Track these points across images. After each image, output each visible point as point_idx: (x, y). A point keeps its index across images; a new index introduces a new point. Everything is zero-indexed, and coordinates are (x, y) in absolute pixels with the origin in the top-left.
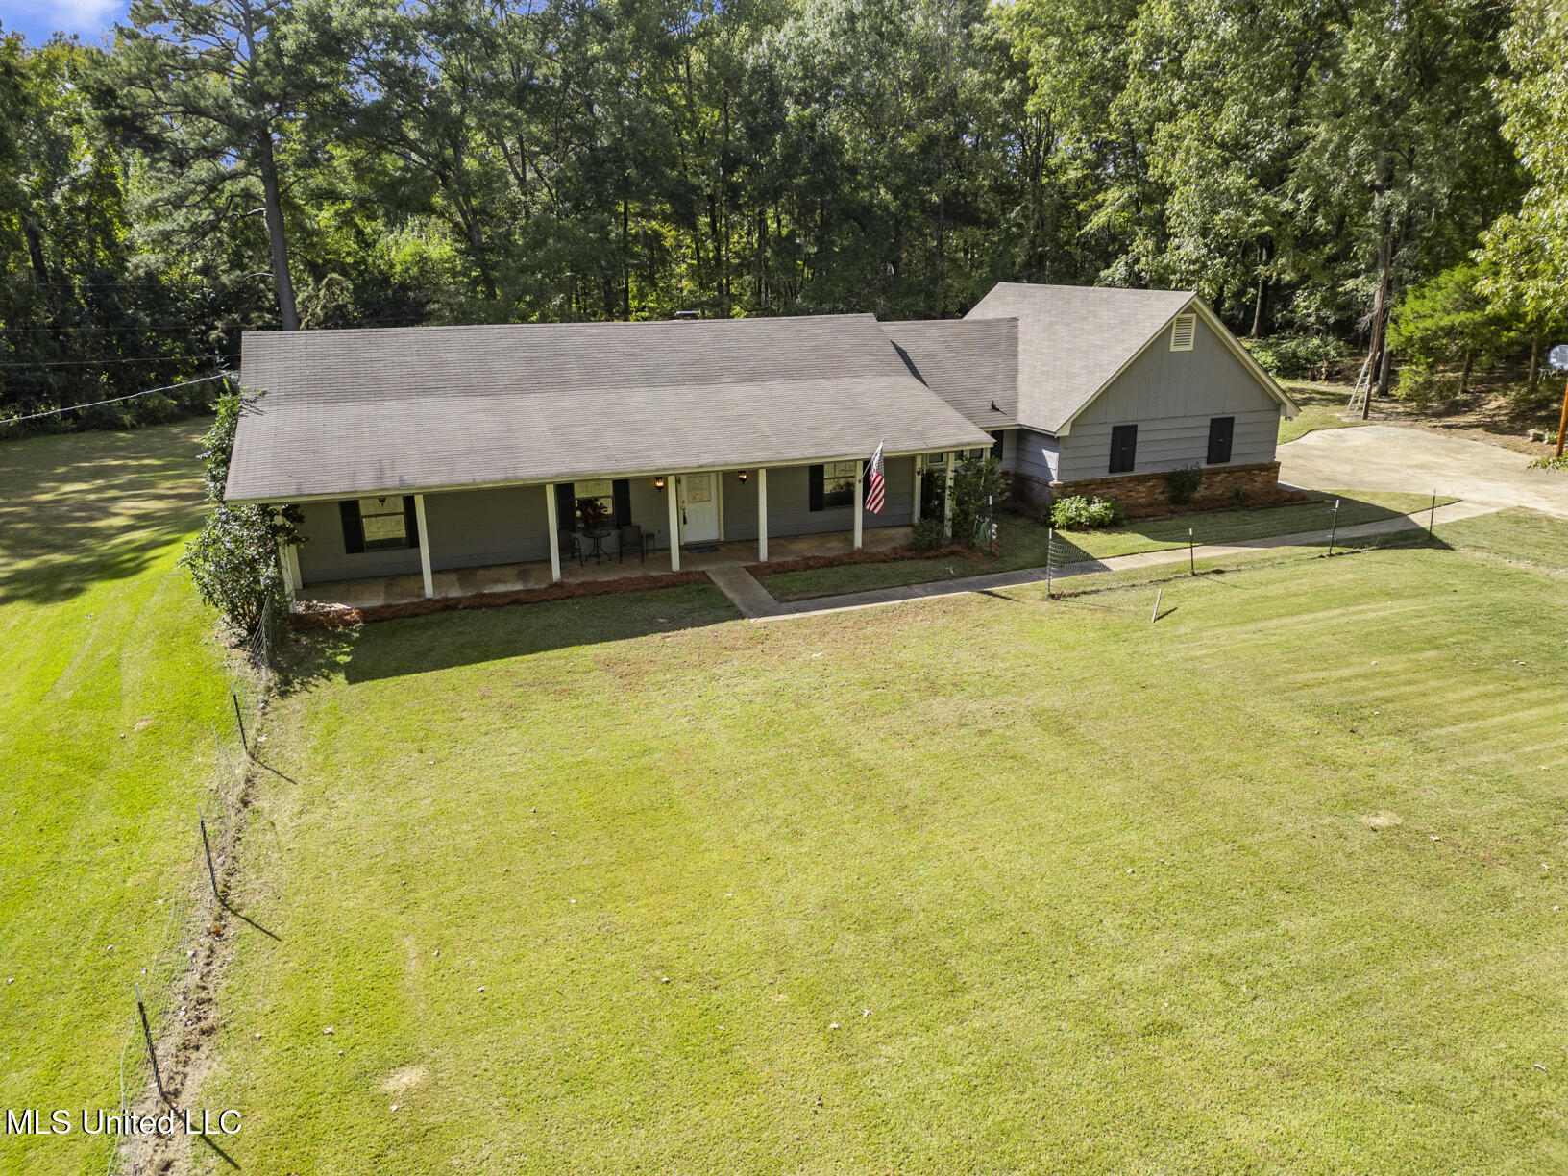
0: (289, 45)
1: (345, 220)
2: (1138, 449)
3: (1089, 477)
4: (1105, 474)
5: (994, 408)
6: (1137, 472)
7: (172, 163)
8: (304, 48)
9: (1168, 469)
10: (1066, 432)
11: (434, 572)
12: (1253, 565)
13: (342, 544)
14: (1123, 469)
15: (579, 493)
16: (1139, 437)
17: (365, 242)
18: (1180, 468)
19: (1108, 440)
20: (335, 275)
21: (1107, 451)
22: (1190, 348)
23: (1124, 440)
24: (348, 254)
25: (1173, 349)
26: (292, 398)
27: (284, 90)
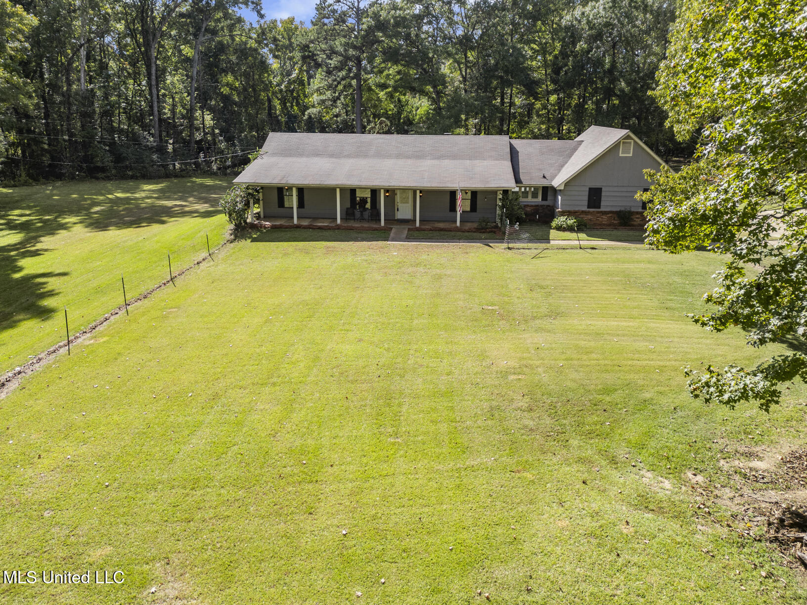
0: (365, 27)
1: (391, 96)
2: (603, 199)
3: (577, 209)
4: (585, 209)
5: (544, 177)
6: (602, 209)
7: (327, 72)
8: (369, 27)
9: (618, 209)
10: (562, 188)
11: (298, 218)
12: (613, 248)
13: (277, 204)
14: (595, 207)
15: (359, 194)
16: (603, 194)
17: (400, 105)
18: (623, 209)
19: (587, 193)
20: (383, 119)
21: (586, 198)
22: (631, 155)
23: (595, 195)
24: (390, 110)
25: (621, 155)
26: (274, 154)
27: (362, 44)
